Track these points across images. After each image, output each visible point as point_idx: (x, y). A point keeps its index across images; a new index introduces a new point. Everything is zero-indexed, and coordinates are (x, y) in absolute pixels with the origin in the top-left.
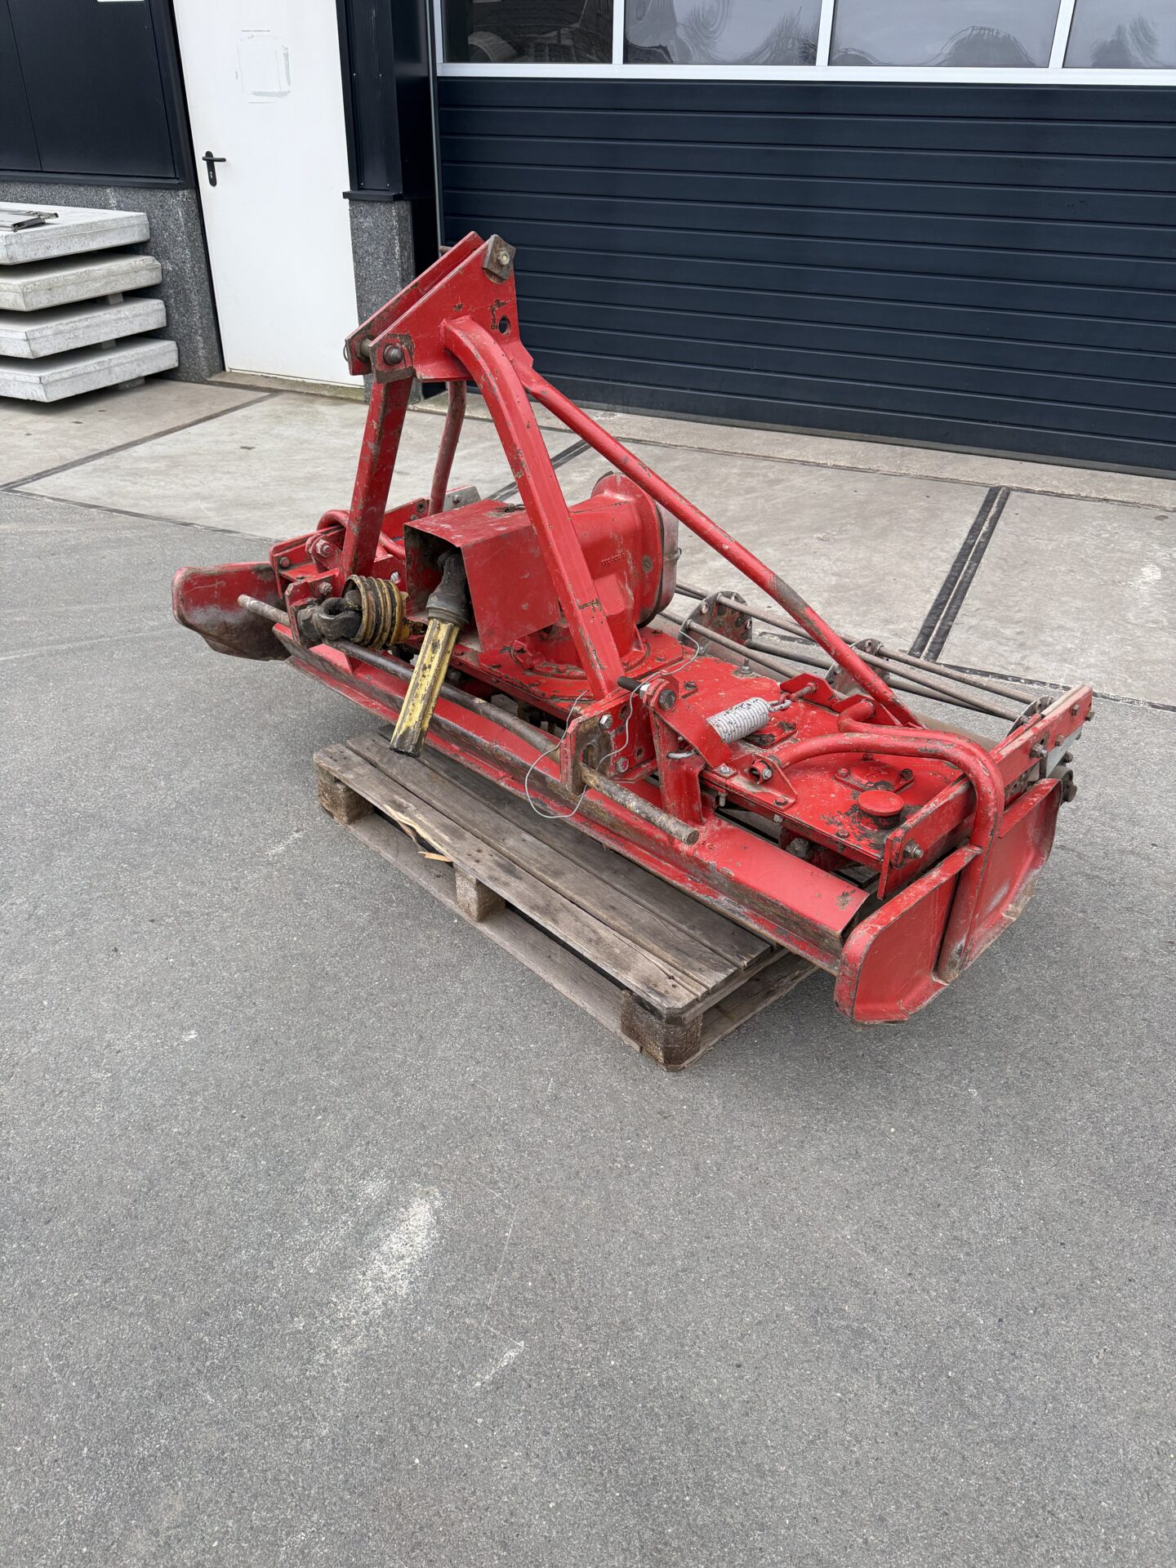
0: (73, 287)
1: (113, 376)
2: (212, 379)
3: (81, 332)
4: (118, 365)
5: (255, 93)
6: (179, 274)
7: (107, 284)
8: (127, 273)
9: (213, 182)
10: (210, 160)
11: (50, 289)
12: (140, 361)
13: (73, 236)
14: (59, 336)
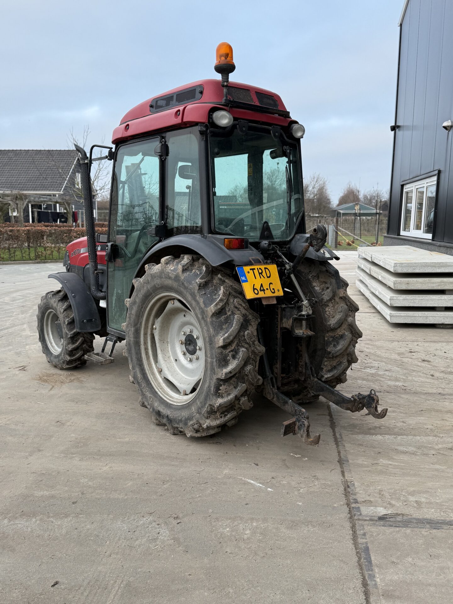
0: (420, 284)
1: (428, 320)
3: (417, 301)
4: (432, 317)
7: (439, 285)
11: (408, 284)
13: (428, 266)
14: (406, 301)
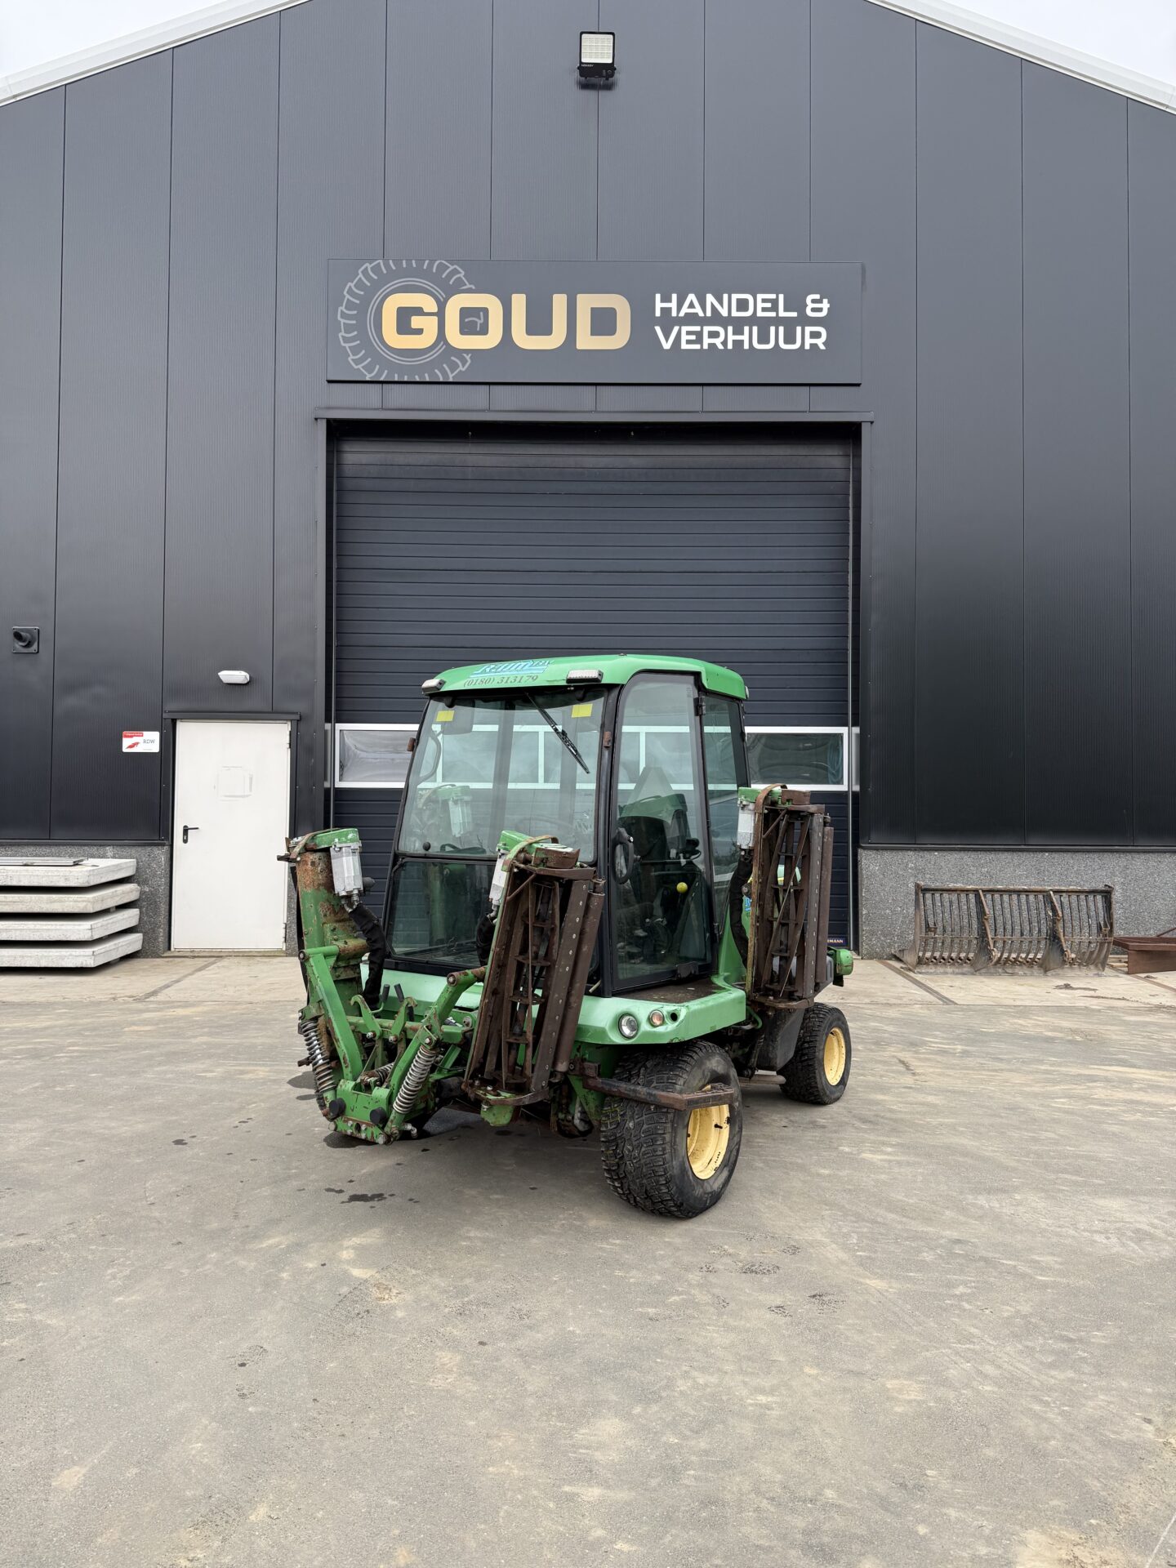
2: (165, 955)
5: (226, 796)
6: (154, 894)
8: (128, 893)
9: (185, 841)
10: (186, 830)
12: (130, 944)
